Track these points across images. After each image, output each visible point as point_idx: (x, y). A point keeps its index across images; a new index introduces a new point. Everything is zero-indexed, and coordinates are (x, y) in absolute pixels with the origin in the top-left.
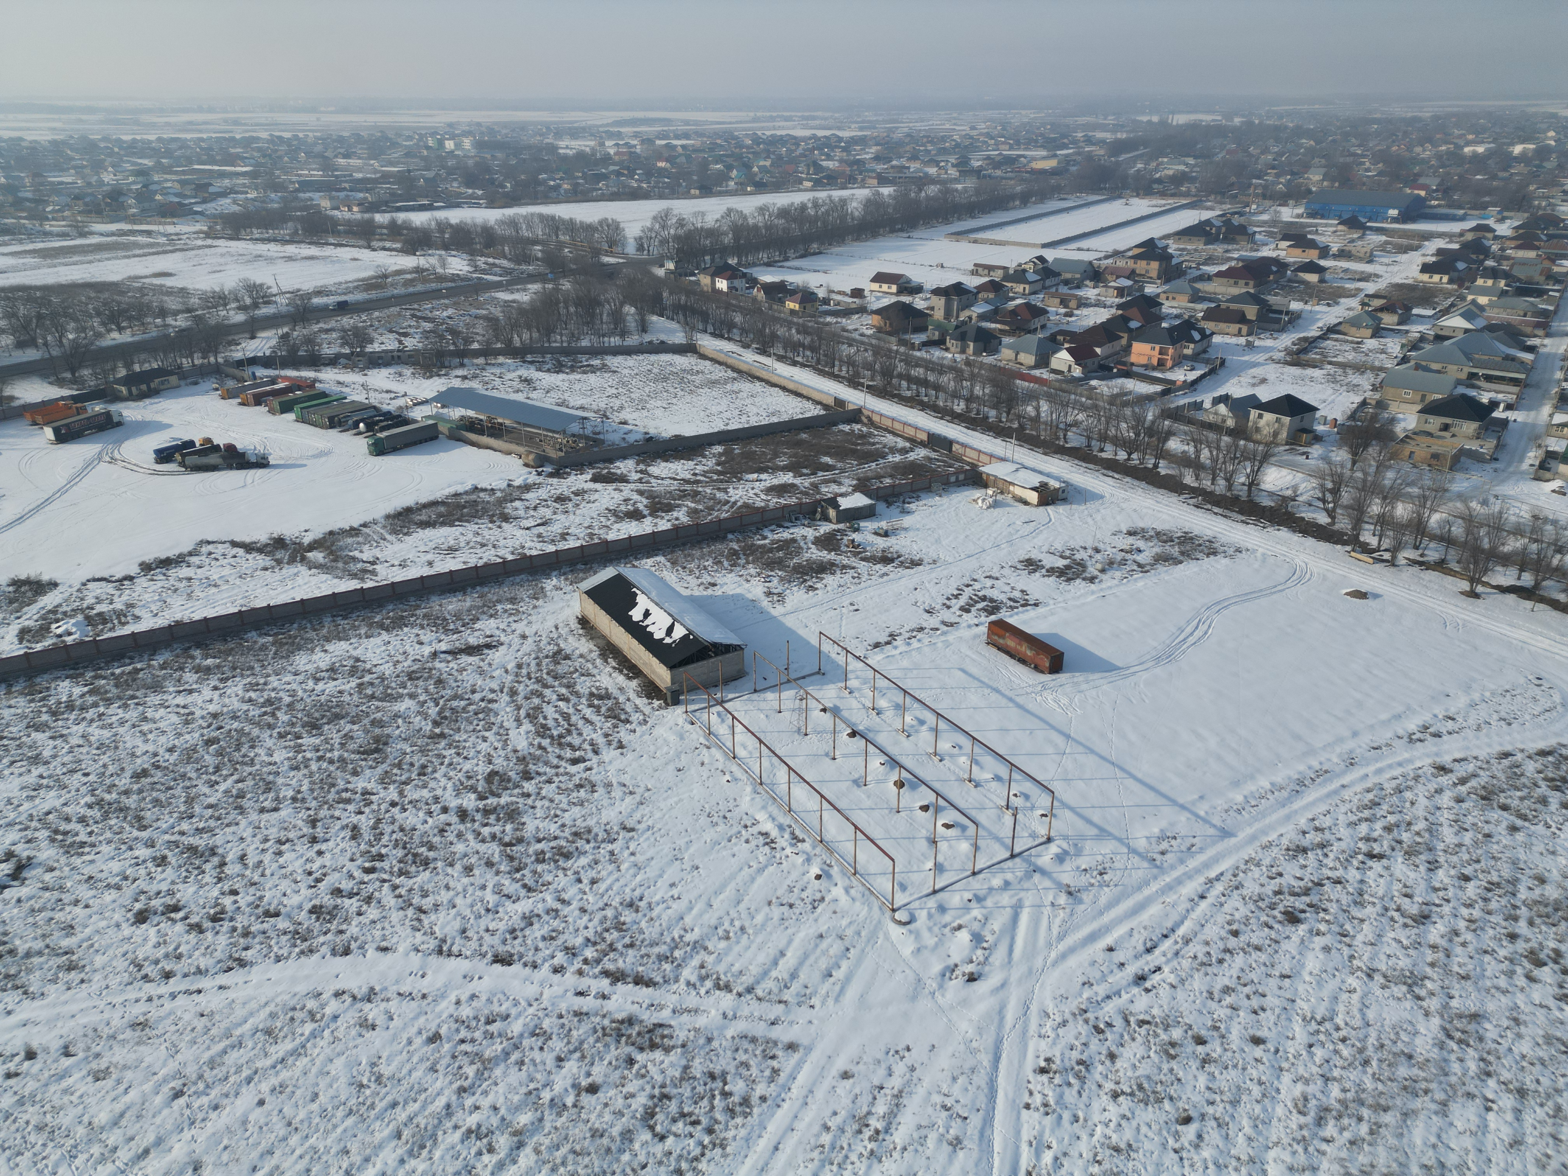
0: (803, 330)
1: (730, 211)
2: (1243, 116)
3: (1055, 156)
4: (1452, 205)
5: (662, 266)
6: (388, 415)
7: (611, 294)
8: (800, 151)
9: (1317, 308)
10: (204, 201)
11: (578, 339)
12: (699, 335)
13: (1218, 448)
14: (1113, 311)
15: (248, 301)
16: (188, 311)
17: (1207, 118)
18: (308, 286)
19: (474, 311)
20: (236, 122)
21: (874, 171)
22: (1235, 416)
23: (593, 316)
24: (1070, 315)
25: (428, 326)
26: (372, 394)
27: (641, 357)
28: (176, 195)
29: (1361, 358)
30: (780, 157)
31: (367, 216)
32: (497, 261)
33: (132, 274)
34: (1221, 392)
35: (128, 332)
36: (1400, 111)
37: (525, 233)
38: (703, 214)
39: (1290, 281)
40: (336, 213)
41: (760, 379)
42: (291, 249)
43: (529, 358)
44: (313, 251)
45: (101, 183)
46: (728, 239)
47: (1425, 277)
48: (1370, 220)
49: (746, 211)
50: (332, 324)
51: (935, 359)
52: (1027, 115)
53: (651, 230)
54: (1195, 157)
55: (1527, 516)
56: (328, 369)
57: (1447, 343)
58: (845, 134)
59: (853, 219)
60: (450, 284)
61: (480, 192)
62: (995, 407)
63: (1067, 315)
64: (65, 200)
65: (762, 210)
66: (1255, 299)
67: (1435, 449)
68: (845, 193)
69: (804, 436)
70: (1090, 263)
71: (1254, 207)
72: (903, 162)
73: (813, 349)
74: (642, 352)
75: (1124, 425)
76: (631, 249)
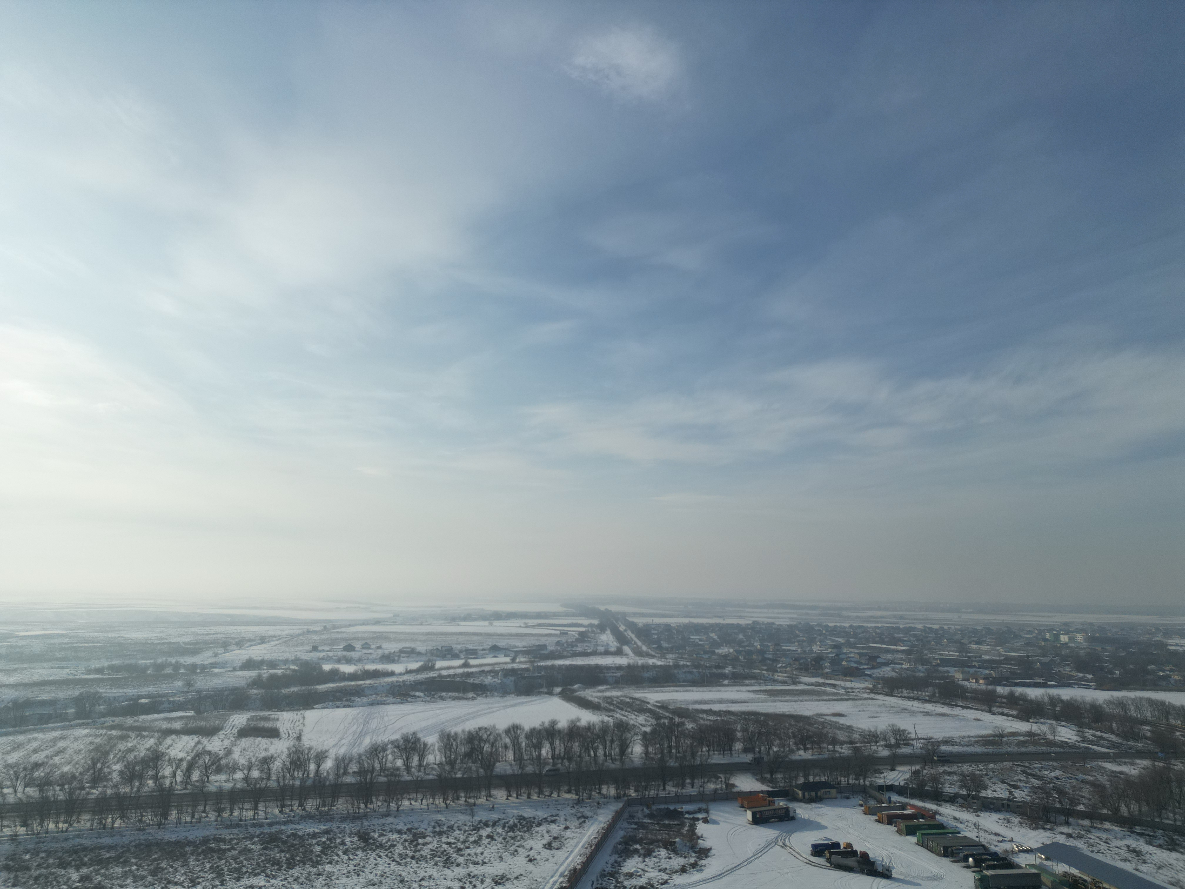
6: (994, 855)
10: (873, 668)
15: (893, 741)
16: (851, 742)
18: (938, 735)
19: (1080, 776)
20: (901, 617)
25: (1036, 782)
26: (982, 834)
28: (855, 662)
31: (990, 687)
32: (1105, 735)
33: (819, 712)
35: (810, 751)
37: (1134, 714)
40: (966, 683)
42: (929, 707)
44: (945, 710)
45: (811, 651)
50: (954, 768)
56: (948, 805)
60: (1058, 749)
61: (1090, 677)
64: (789, 660)
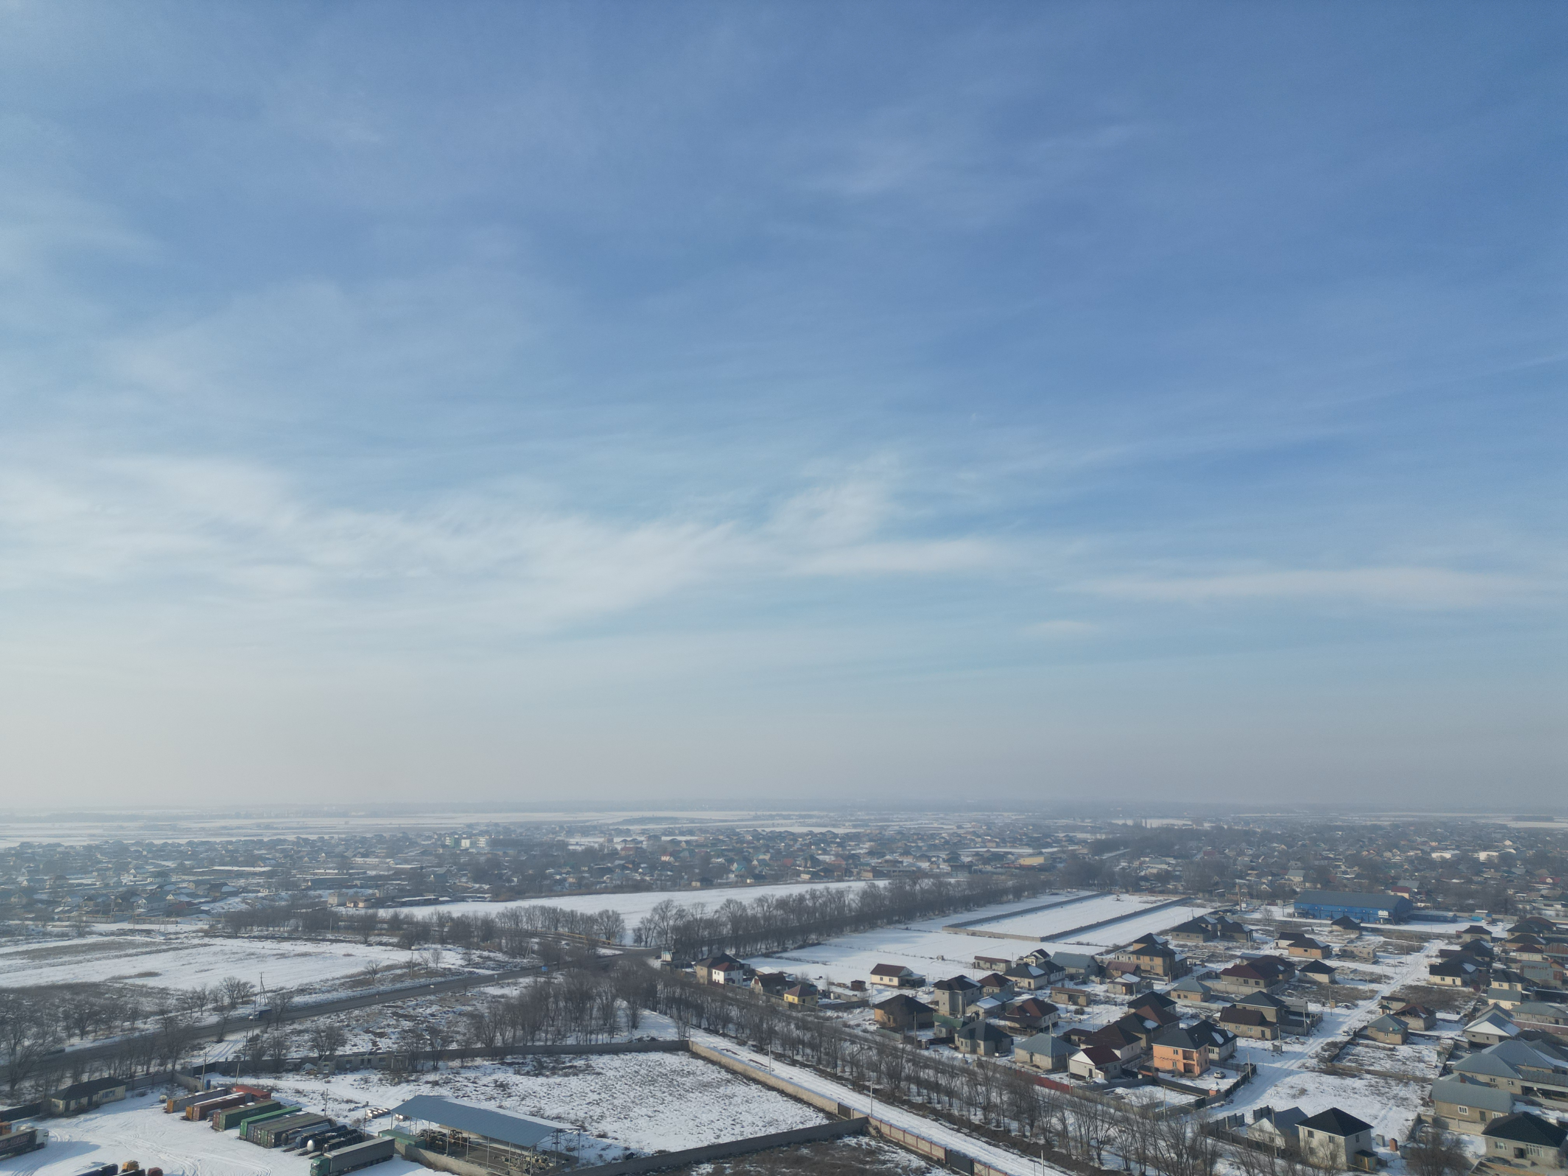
0: (803, 1025)
1: (729, 902)
2: (1211, 821)
3: (1041, 853)
4: (1438, 907)
5: (659, 957)
6: (342, 1130)
7: (605, 987)
8: (797, 846)
9: (1337, 1011)
10: (214, 901)
11: (564, 1036)
12: (692, 1031)
14: (1125, 1009)
15: (227, 1001)
16: (162, 1012)
17: (1178, 823)
18: (292, 984)
19: (459, 1008)
20: (268, 827)
21: (868, 864)
22: (1283, 1134)
23: (582, 1010)
24: (1082, 1013)
25: (407, 1024)
26: (330, 1105)
27: (629, 1056)
28: (188, 895)
29: (1398, 1067)
30: (779, 852)
31: (371, 911)
32: (492, 955)
33: (117, 974)
34: (1260, 1104)
36: (1357, 819)
37: (525, 926)
38: (703, 905)
39: (1300, 981)
40: (341, 909)
41: (756, 1081)
42: (286, 946)
43: (509, 1059)
44: (309, 947)
45: (119, 884)
46: (726, 930)
47: (1437, 979)
48: (1363, 921)
49: (745, 903)
50: (308, 1024)
51: (944, 1059)
52: (1009, 816)
53: (650, 921)
54: (1175, 858)
56: (290, 1075)
57: (1485, 1051)
58: (840, 831)
59: (850, 910)
60: (440, 979)
61: (486, 887)
62: (1016, 1117)
63: (1077, 1012)
64: (78, 900)
65: (761, 901)
66: (1270, 999)
68: (842, 885)
69: (805, 1151)
70: (1093, 957)
71: (1244, 905)
72: (896, 856)
73: (814, 1047)
74: (630, 1051)
75: (1162, 1143)
76: (628, 940)
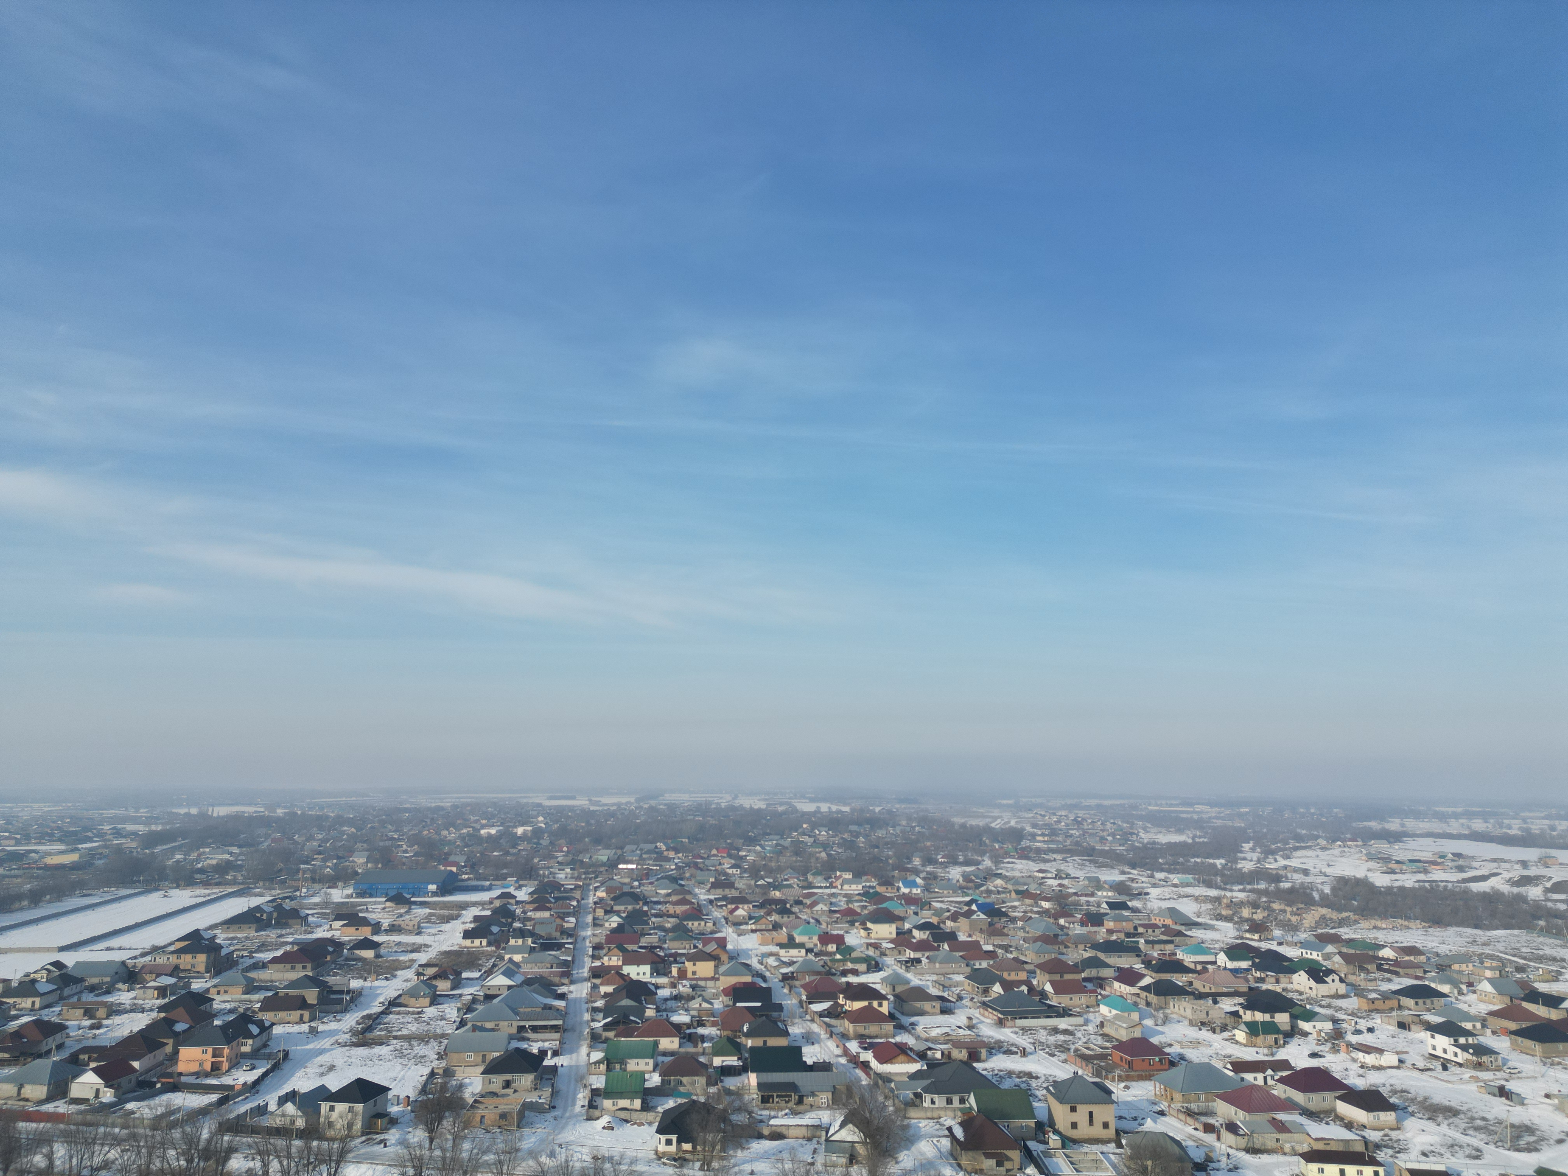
2: (285, 807)
3: (76, 850)
4: (479, 878)
9: (377, 983)
13: (289, 1156)
14: (154, 1014)
17: (249, 810)
22: (305, 1114)
24: (98, 1026)
29: (424, 1027)
34: (287, 1089)
36: (424, 801)
39: (347, 959)
47: (468, 942)
48: (414, 895)
52: (41, 808)
54: (240, 846)
55: (588, 1158)
57: (496, 1001)
63: (92, 1027)
66: (314, 982)
67: (503, 1108)
70: (123, 962)
71: (304, 890)
75: (171, 1153)
